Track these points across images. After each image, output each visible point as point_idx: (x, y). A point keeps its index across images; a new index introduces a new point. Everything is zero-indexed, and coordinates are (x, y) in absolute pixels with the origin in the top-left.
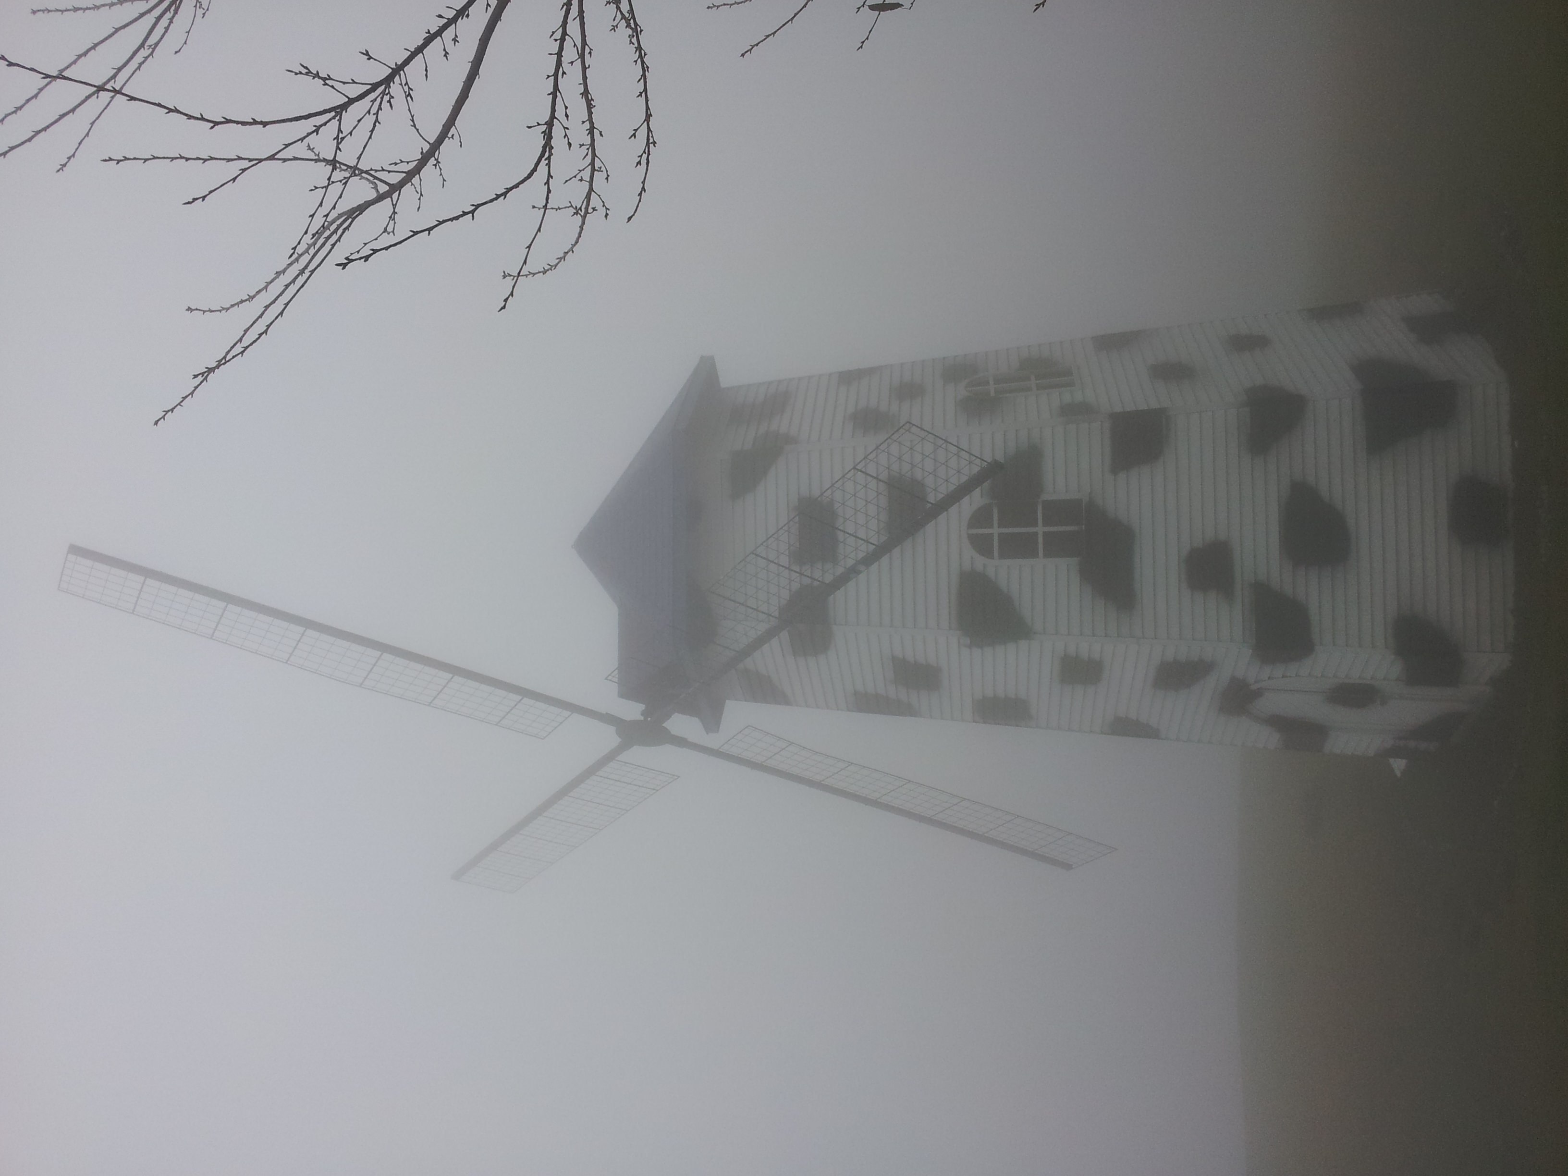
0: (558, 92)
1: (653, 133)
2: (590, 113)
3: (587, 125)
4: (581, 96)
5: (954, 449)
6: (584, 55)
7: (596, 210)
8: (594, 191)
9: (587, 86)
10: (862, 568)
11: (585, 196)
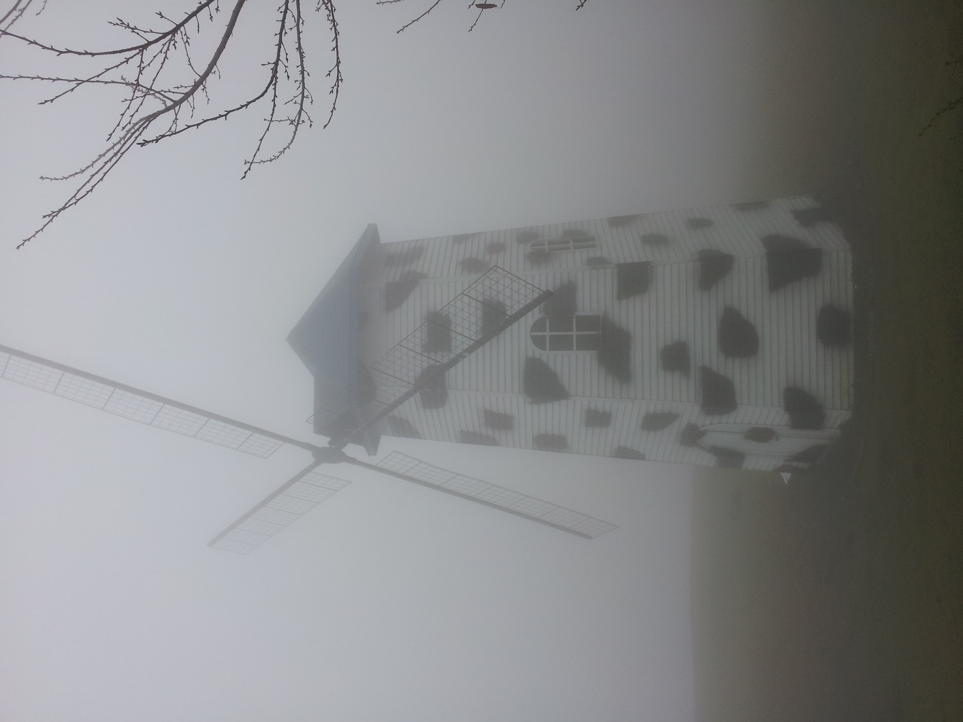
0: (282, 44)
1: (341, 73)
2: (302, 61)
3: (300, 68)
4: (296, 50)
5: (523, 283)
6: (299, 24)
7: (304, 122)
8: (303, 110)
9: (300, 44)
10: (466, 354)
11: (297, 113)
